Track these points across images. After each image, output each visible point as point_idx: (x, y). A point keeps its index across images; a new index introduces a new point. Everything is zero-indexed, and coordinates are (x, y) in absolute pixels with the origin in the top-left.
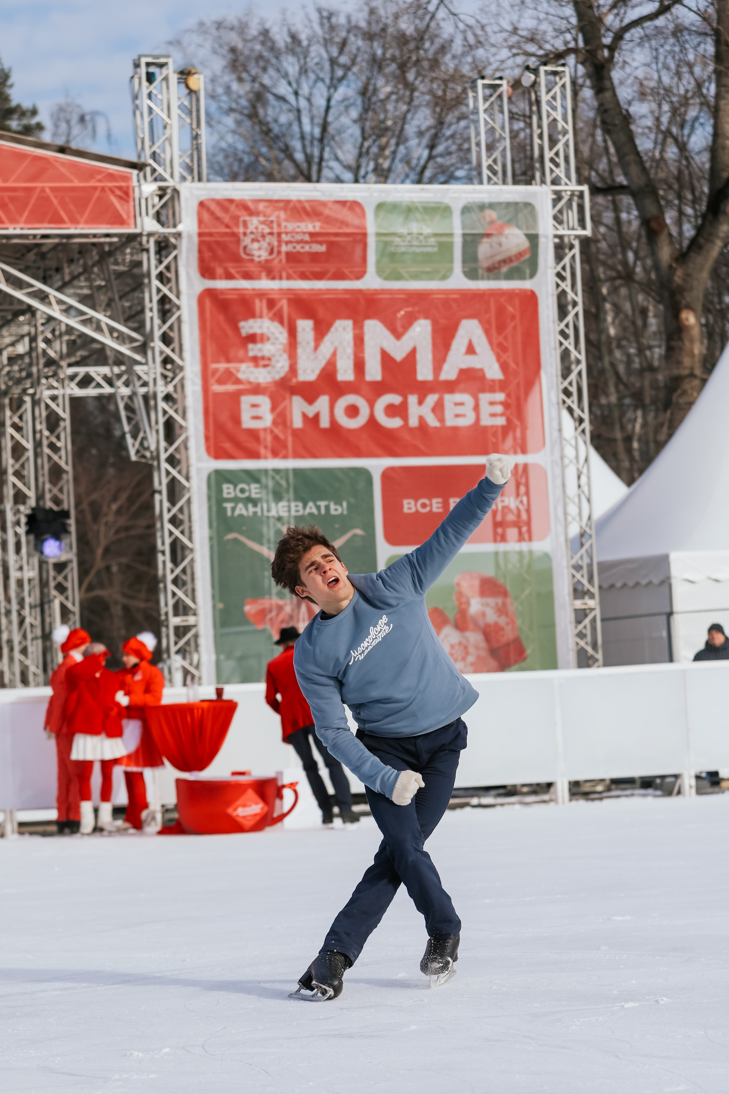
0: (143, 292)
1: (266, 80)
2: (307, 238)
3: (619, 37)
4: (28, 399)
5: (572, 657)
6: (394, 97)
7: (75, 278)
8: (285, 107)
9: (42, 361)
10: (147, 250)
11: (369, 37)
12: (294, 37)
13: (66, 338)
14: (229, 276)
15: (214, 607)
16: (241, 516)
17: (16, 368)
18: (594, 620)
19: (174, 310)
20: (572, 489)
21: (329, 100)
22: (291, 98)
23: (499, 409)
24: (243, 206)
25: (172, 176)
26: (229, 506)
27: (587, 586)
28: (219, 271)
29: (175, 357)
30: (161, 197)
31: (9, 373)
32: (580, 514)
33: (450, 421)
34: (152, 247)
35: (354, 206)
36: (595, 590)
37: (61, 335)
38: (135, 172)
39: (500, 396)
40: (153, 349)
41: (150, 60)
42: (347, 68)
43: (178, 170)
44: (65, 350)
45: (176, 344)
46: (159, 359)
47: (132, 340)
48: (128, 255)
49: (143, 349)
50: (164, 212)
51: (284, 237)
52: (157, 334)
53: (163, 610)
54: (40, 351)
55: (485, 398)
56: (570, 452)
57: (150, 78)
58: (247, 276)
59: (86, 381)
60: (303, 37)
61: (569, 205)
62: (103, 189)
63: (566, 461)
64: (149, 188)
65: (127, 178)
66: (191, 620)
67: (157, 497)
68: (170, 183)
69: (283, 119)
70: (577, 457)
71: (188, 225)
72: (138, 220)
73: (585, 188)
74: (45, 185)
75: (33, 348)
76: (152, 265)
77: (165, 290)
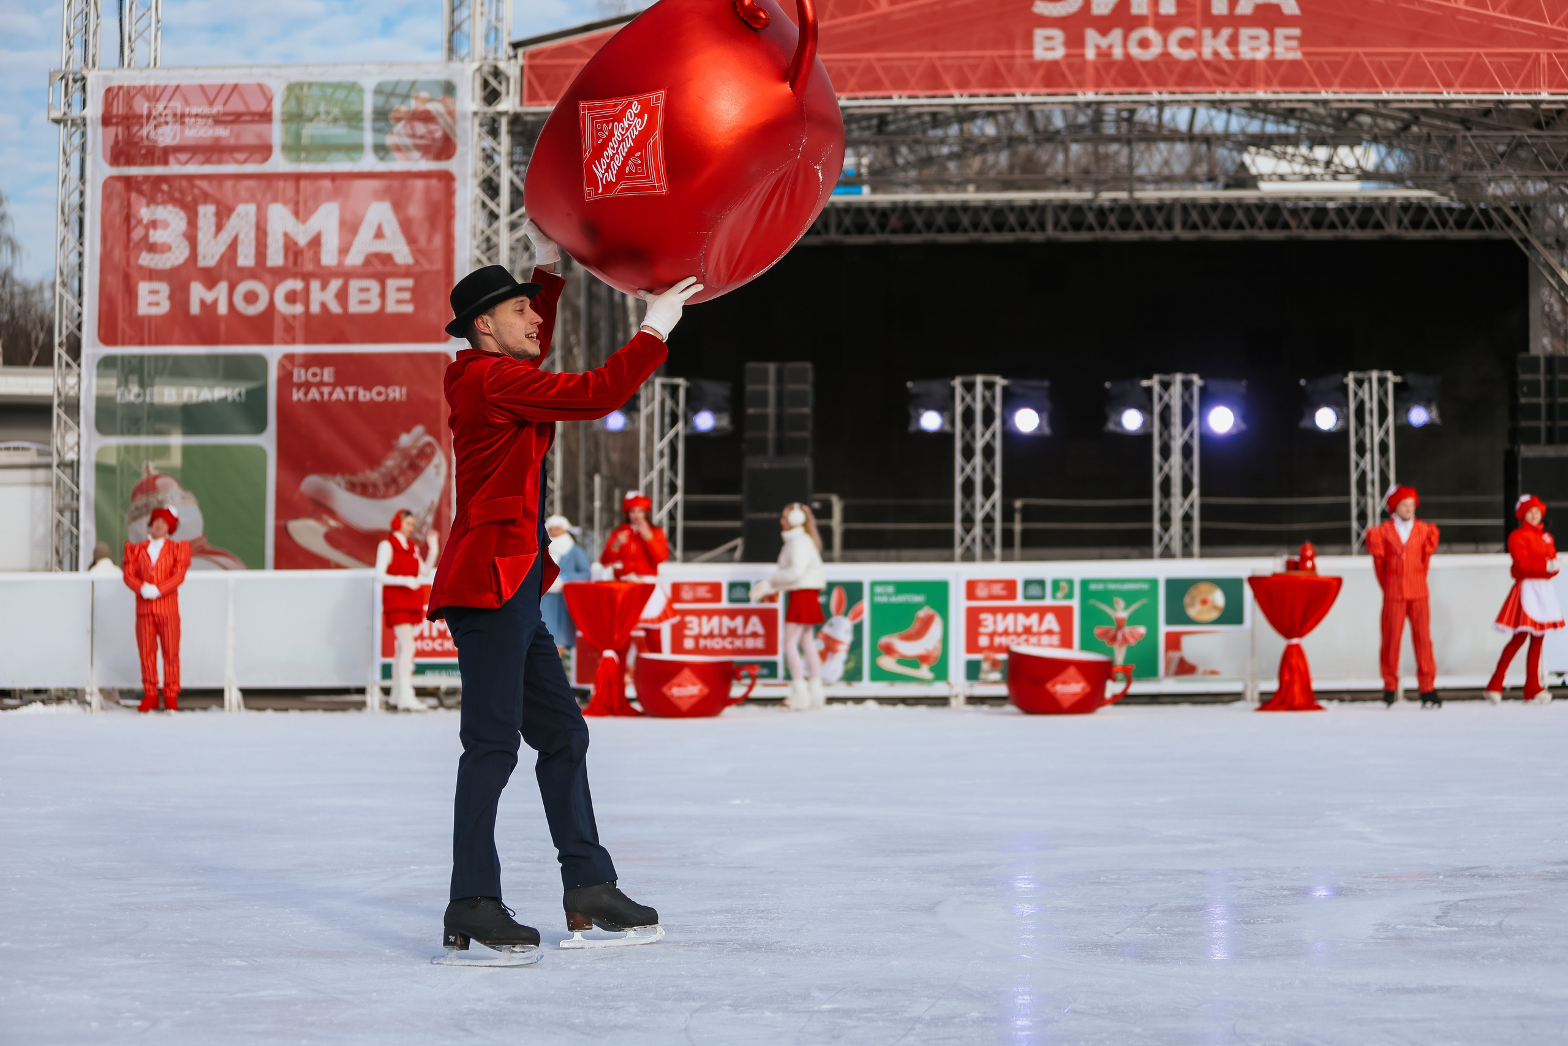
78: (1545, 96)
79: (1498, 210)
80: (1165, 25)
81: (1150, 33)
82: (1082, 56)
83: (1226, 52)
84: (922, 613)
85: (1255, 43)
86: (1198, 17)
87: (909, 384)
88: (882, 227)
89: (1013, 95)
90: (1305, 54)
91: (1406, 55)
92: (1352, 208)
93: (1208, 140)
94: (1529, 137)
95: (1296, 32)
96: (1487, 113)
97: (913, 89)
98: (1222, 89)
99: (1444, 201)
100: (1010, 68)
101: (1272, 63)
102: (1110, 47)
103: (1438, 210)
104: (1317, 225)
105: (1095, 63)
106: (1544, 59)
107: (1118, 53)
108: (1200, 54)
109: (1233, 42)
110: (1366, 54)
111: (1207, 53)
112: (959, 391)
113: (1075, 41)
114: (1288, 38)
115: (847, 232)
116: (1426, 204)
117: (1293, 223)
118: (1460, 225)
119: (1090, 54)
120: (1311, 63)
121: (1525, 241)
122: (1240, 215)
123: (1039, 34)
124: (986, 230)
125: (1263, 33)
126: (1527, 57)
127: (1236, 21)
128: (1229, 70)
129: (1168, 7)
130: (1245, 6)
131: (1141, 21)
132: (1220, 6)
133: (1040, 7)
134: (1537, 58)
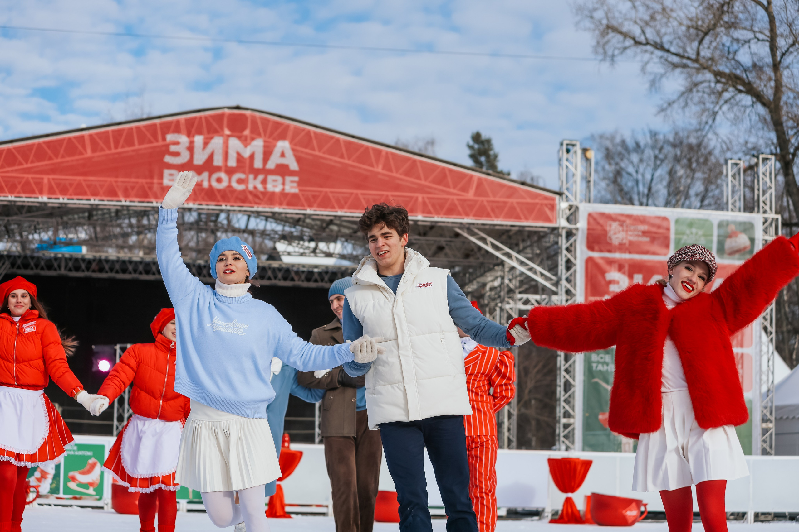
0: (558, 257)
1: (623, 165)
2: (640, 234)
4: (498, 309)
5: (760, 451)
6: (684, 177)
7: (525, 248)
8: (631, 178)
9: (506, 289)
10: (561, 236)
12: (638, 145)
13: (519, 279)
14: (601, 251)
15: (584, 415)
16: (600, 371)
17: (493, 293)
18: (771, 434)
19: (573, 266)
20: (764, 367)
21: (653, 175)
22: (634, 174)
24: (610, 217)
25: (576, 199)
26: (594, 365)
27: (769, 416)
28: (596, 248)
29: (572, 289)
30: (570, 210)
31: (489, 296)
32: (768, 380)
34: (564, 234)
35: (665, 219)
36: (773, 419)
37: (516, 277)
38: (557, 197)
40: (561, 285)
41: (568, 142)
42: (662, 161)
43: (579, 197)
44: (518, 284)
45: (573, 283)
46: (564, 290)
47: (551, 280)
48: (552, 238)
49: (556, 284)
50: (571, 218)
51: (629, 233)
52: (564, 277)
53: (558, 415)
54: (505, 284)
56: (764, 348)
57: (568, 151)
58: (610, 251)
59: (527, 302)
60: (642, 144)
61: (771, 224)
62: (542, 204)
63: (762, 353)
64: (563, 205)
65: (553, 199)
66: (571, 421)
67: (559, 359)
68: (574, 203)
69: (630, 184)
70: (768, 351)
71: (582, 224)
72: (558, 221)
73: (779, 217)
74: (513, 201)
75: (502, 283)
76: (563, 243)
77: (569, 256)
78: (420, 217)
80: (230, 172)
81: (223, 175)
83: (260, 187)
84: (91, 461)
85: (275, 183)
86: (247, 169)
87: (93, 347)
88: (88, 269)
89: (152, 202)
90: (300, 190)
91: (352, 194)
92: (327, 272)
93: (252, 233)
94: (416, 239)
95: (296, 179)
97: (101, 196)
98: (258, 205)
100: (150, 188)
101: (283, 194)
102: (202, 181)
104: (308, 280)
106: (420, 199)
107: (206, 185)
108: (247, 187)
109: (264, 182)
110: (332, 192)
111: (251, 187)
112: (118, 351)
114: (292, 182)
115: (70, 270)
117: (296, 278)
120: (303, 195)
122: (270, 273)
123: (166, 172)
124: (141, 273)
125: (279, 178)
126: (411, 198)
127: (266, 172)
128: (261, 196)
129: (232, 163)
130: (271, 165)
131: (218, 169)
132: (258, 164)
133: (168, 159)
134: (417, 198)
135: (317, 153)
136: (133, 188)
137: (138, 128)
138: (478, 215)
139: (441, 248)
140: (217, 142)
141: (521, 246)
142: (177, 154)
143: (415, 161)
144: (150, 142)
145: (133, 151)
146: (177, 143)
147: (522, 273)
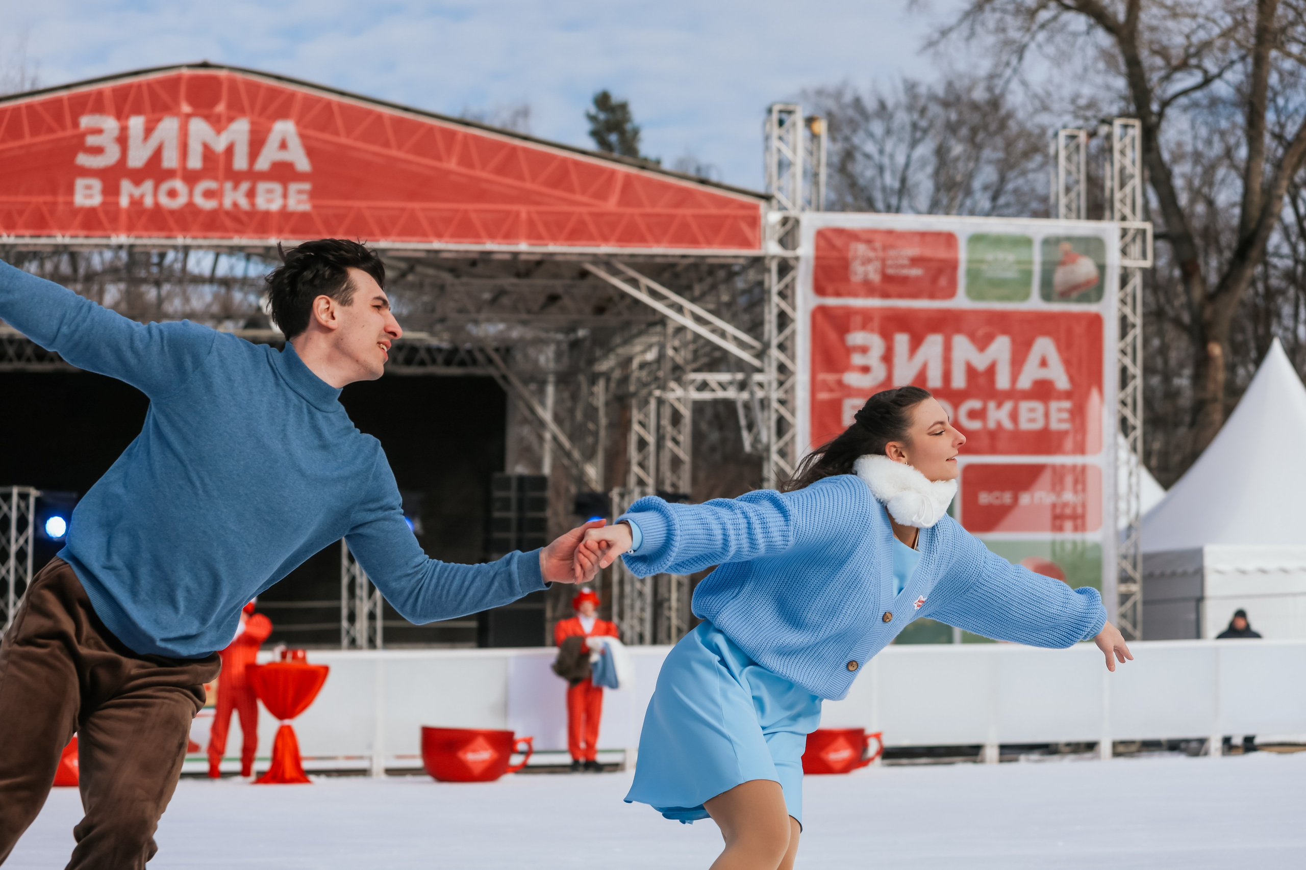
0: (764, 307)
1: (856, 140)
2: (907, 262)
3: (1165, 104)
4: (652, 400)
6: (963, 157)
7: (703, 294)
8: (871, 163)
9: (669, 366)
10: (769, 271)
11: (946, 104)
12: (882, 106)
13: (691, 346)
14: (838, 294)
17: (645, 372)
18: (1135, 603)
19: (789, 322)
20: (1123, 488)
21: (908, 158)
23: (1065, 415)
24: (852, 236)
25: (795, 205)
27: (1131, 573)
28: (830, 289)
29: (788, 363)
30: (784, 225)
31: (638, 378)
32: (1129, 509)
33: (1025, 425)
34: (774, 267)
35: (949, 239)
36: (1138, 576)
37: (687, 344)
38: (762, 204)
39: (1067, 404)
40: (770, 356)
41: (780, 107)
42: (925, 131)
43: (800, 202)
44: (689, 356)
45: (789, 352)
46: (774, 364)
47: (752, 347)
48: (753, 275)
49: (761, 355)
50: (786, 238)
51: (889, 262)
52: (774, 343)
54: (668, 357)
55: (1054, 405)
56: (1124, 455)
57: (781, 123)
58: (854, 295)
59: (704, 386)
60: (890, 103)
61: (1134, 240)
62: (735, 218)
63: (1119, 465)
64: (773, 217)
65: (755, 208)
68: (793, 213)
69: (869, 173)
71: (806, 249)
72: (763, 245)
73: (1148, 226)
74: (686, 212)
75: (661, 357)
76: (774, 283)
77: (784, 305)
78: (523, 247)
79: (482, 350)
80: (191, 178)
81: (178, 184)
82: (117, 204)
83: (244, 203)
85: (270, 196)
86: (221, 172)
89: (54, 237)
90: (315, 207)
91: (403, 210)
93: (227, 282)
94: (511, 285)
95: (307, 186)
96: (473, 263)
98: (239, 235)
99: (434, 342)
100: (53, 213)
101: (285, 214)
102: (142, 196)
103: (429, 350)
105: (128, 211)
106: (524, 215)
107: (149, 202)
108: (221, 204)
109: (251, 194)
110: (368, 208)
111: (227, 203)
113: (111, 190)
114: (300, 192)
116: (418, 344)
118: (448, 362)
119: (124, 202)
120: (318, 213)
121: (504, 378)
123: (80, 183)
124: (28, 361)
125: (277, 187)
126: (508, 213)
127: (254, 176)
128: (245, 219)
129: (195, 162)
130: (263, 164)
131: (170, 174)
132: (240, 162)
133: (83, 160)
134: (518, 214)
135: (343, 140)
136: (21, 213)
137: (29, 107)
138: (624, 239)
139: (553, 298)
140: (168, 127)
141: (697, 290)
142: (98, 151)
143: (514, 149)
144: (51, 130)
145: (21, 147)
146: (99, 131)
147: (697, 337)
